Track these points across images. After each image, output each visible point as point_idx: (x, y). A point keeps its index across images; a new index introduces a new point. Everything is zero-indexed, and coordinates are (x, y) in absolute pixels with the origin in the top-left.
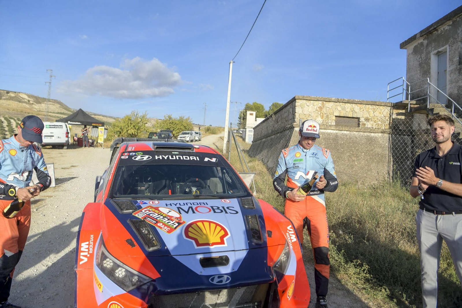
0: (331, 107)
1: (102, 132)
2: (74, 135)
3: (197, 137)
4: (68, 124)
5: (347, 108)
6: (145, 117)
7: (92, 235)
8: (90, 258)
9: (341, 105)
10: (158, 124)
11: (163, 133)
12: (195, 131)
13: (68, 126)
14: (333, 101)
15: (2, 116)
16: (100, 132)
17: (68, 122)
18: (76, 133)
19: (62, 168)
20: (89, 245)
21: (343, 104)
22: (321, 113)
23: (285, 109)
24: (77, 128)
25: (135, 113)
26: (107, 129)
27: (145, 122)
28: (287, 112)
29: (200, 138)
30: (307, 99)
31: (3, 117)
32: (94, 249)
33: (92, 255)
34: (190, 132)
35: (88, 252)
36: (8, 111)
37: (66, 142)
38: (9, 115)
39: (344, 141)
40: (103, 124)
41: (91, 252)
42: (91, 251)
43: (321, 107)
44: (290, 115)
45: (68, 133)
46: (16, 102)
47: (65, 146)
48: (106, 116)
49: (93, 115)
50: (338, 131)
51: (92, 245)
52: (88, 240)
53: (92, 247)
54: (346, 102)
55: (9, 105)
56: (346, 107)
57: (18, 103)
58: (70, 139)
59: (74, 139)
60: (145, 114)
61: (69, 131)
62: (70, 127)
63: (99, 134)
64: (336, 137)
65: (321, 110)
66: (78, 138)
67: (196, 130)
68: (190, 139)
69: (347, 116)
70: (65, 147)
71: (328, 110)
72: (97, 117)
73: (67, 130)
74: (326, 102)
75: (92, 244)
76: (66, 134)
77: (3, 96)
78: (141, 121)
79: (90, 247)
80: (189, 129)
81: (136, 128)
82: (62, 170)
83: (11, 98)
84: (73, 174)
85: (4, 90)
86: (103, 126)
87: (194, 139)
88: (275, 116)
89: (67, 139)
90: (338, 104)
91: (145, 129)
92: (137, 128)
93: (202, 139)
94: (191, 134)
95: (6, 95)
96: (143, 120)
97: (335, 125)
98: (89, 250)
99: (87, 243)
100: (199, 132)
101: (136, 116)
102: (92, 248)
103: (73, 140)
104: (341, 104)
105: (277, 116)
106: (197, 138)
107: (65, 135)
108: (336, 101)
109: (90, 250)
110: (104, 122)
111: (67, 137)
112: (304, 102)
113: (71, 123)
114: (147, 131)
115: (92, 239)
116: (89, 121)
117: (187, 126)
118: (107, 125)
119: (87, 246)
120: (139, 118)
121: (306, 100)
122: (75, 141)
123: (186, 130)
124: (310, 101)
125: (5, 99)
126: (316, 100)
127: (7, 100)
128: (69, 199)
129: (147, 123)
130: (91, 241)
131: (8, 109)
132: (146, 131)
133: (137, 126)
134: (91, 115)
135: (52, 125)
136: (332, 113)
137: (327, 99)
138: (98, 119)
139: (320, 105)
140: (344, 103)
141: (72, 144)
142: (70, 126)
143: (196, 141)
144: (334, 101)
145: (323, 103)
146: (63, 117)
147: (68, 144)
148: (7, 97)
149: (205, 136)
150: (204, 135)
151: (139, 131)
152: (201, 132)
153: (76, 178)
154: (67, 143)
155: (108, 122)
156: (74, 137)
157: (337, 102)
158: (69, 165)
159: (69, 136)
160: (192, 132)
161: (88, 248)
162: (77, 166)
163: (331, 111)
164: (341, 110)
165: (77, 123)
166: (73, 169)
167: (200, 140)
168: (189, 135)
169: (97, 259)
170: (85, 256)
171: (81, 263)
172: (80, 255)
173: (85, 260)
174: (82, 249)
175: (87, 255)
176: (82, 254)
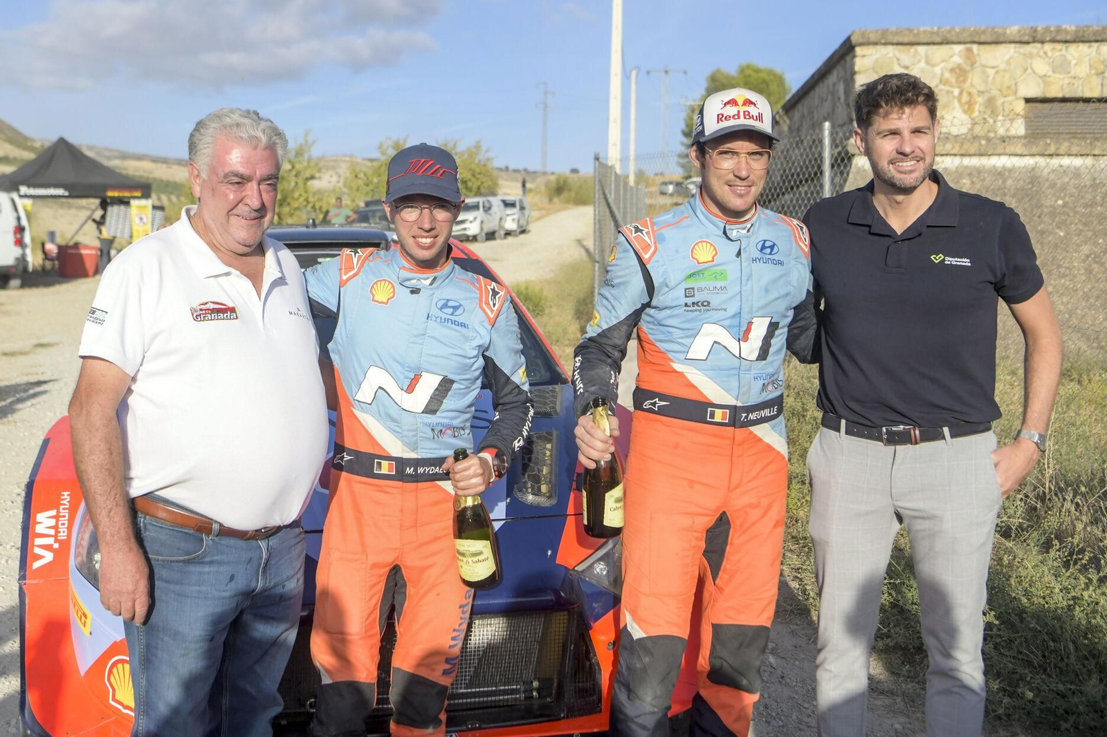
0: (1003, 66)
1: (145, 220)
2: (45, 237)
3: (509, 219)
4: (21, 196)
5: (1074, 62)
6: (306, 156)
7: (66, 493)
8: (61, 552)
9: (1050, 54)
10: (357, 176)
11: (374, 211)
12: (500, 197)
13: (20, 203)
14: (1011, 38)
16: (137, 220)
17: (18, 190)
18: (52, 229)
19: (5, 354)
20: (57, 517)
21: (1059, 46)
22: (961, 93)
23: (821, 85)
24: (55, 209)
26: (161, 208)
27: (308, 174)
28: (830, 97)
29: (523, 222)
30: (901, 39)
32: (70, 528)
33: (65, 545)
34: (480, 200)
35: (56, 536)
37: (18, 265)
39: (1067, 199)
41: (63, 535)
42: (62, 534)
43: (959, 67)
44: (840, 108)
45: (20, 230)
47: (15, 276)
48: (165, 161)
49: (116, 158)
50: (1039, 159)
51: (67, 518)
52: (56, 505)
53: (66, 522)
54: (1069, 38)
56: (1069, 57)
58: (29, 251)
59: (44, 252)
60: (303, 141)
61: (24, 222)
62: (29, 208)
63: (135, 228)
64: (1032, 183)
65: (964, 81)
66: (60, 248)
67: (511, 190)
68: (482, 229)
69: (1079, 94)
70: (15, 283)
71: (991, 78)
72: (125, 167)
73: (19, 219)
74: (982, 47)
75: (64, 516)
76: (15, 233)
79: (60, 523)
80: (483, 190)
82: (5, 358)
84: (41, 370)
86: (146, 195)
87: (501, 227)
88: (791, 119)
89: (17, 251)
90: (1035, 51)
91: (307, 200)
93: (531, 227)
94: (487, 209)
96: (297, 166)
97: (1025, 137)
98: (57, 532)
99: (53, 512)
100: (521, 201)
102: (66, 526)
103: (40, 256)
104: (1048, 47)
105: (797, 114)
106: (510, 225)
107: (10, 238)
108: (1026, 38)
109: (60, 532)
110: (150, 181)
111: (19, 242)
112: (890, 55)
113: (32, 191)
114: (317, 207)
115: (64, 502)
116: (96, 179)
117: (473, 179)
118: (172, 193)
119: (52, 522)
121: (898, 44)
122: (49, 260)
123: (468, 193)
124: (913, 49)
126: (938, 40)
129: (312, 177)
130: (64, 509)
132: (314, 207)
134: (109, 158)
136: (1009, 87)
137: (984, 32)
138: (137, 174)
139: (957, 60)
140: (1059, 42)
141: (39, 269)
142: (28, 202)
143: (508, 234)
144: (1017, 39)
145: (970, 50)
147: (25, 270)
149: (547, 215)
150: (543, 212)
153: (51, 383)
154: (21, 267)
155: (175, 183)
156: (43, 245)
157: (1028, 43)
158: (28, 344)
159: (27, 238)
160: (489, 201)
161: (56, 527)
162: (57, 344)
163: (1007, 82)
164: (1050, 73)
165: (52, 191)
166: (42, 356)
167: (523, 232)
168: (479, 214)
169: (77, 555)
170: (48, 547)
171: (36, 565)
172: (33, 546)
173: (49, 557)
174: (39, 529)
175: (52, 545)
176: (38, 541)
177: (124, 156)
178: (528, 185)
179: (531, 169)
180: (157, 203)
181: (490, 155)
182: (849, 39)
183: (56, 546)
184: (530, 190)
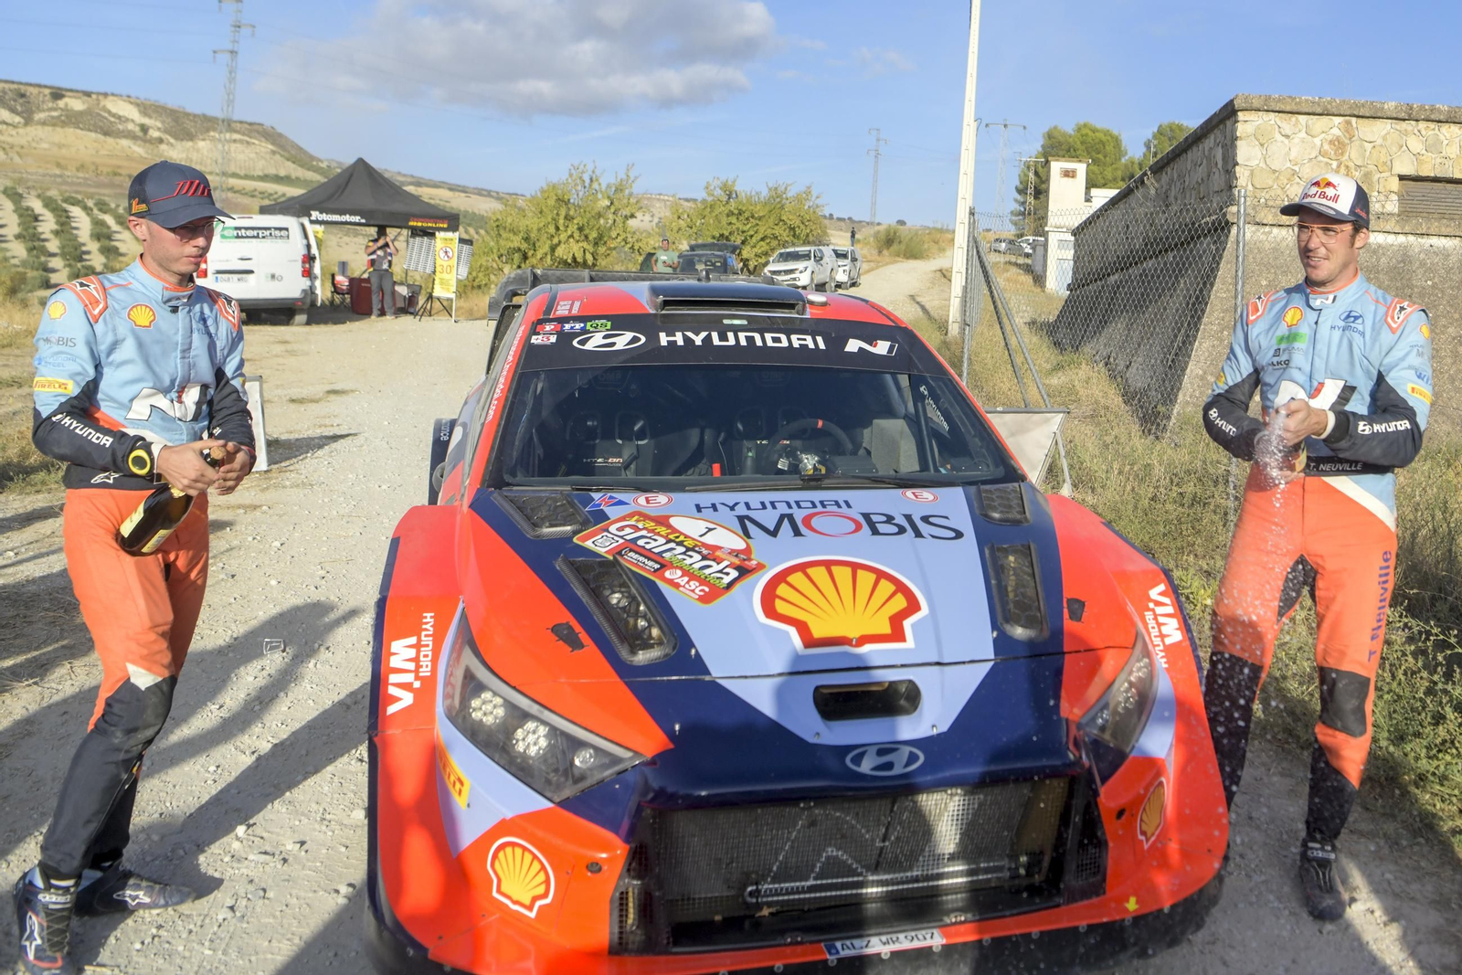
0: (1379, 142)
1: (450, 254)
2: (336, 269)
3: (841, 270)
4: (312, 222)
5: (1445, 142)
6: (627, 192)
7: (428, 615)
8: (425, 692)
9: (1423, 132)
10: (679, 217)
11: (700, 256)
12: (832, 247)
13: (310, 228)
14: (1389, 114)
15: (33, 193)
16: (442, 254)
17: (310, 215)
18: (344, 259)
19: (293, 401)
20: (418, 646)
21: (1432, 125)
22: (1339, 166)
23: (1195, 149)
24: (346, 239)
25: (583, 172)
26: (469, 242)
27: (627, 212)
28: (1205, 161)
29: (854, 274)
30: (1283, 107)
31: (39, 196)
32: (435, 661)
33: (429, 683)
34: (812, 249)
35: (416, 671)
36: (58, 172)
37: (304, 297)
38: (64, 188)
39: (1436, 280)
40: (452, 221)
41: (425, 671)
42: (424, 669)
43: (1338, 139)
44: (1217, 173)
45: (309, 259)
46: (93, 135)
47: (301, 311)
48: (464, 190)
49: (411, 184)
50: (1411, 238)
51: (431, 647)
52: (415, 630)
53: (430, 653)
54: (1442, 118)
55: (60, 146)
56: (1442, 137)
57: (101, 137)
58: (318, 283)
59: (334, 284)
60: (625, 177)
61: (314, 251)
62: (320, 235)
63: (439, 262)
64: (1403, 261)
65: (1342, 154)
66: (352, 280)
67: (841, 241)
68: (812, 279)
69: (1449, 175)
70: (301, 318)
71: (1368, 153)
72: (426, 193)
73: (309, 246)
74: (1360, 120)
75: (427, 646)
76: (304, 262)
77: (40, 110)
78: (609, 207)
79: (422, 654)
80: (811, 239)
81: (591, 238)
82: (293, 406)
83: (71, 119)
84: (336, 422)
85: (39, 86)
86: (453, 227)
87: (832, 278)
88: (1158, 181)
89: (306, 283)
90: (1410, 128)
91: (625, 240)
92: (593, 235)
93: (862, 280)
94: (819, 259)
95: (50, 105)
96: (616, 202)
97: (1399, 215)
98: (418, 666)
99: (413, 640)
100: (853, 252)
101: (590, 185)
102: (430, 658)
103: (329, 288)
104: (1422, 125)
105: (1165, 178)
106: (841, 277)
107: (298, 268)
108: (1403, 115)
109: (422, 666)
110: (454, 212)
111: (308, 273)
112: (1272, 122)
113: (324, 217)
114: (636, 248)
115: (428, 626)
116: (398, 207)
117: (802, 227)
118: (469, 225)
119: (412, 653)
120: (600, 196)
121: (1279, 112)
122: (338, 293)
123: (795, 241)
124: (1294, 118)
125: (44, 123)
126: (1319, 110)
127: (54, 125)
128: (326, 514)
129: (632, 216)
130: (426, 636)
131: (58, 165)
132: (632, 248)
133: (591, 229)
134: (403, 183)
135: (246, 229)
136: (1385, 163)
137: (1363, 106)
138: (432, 202)
139: (1336, 131)
140: (1433, 121)
141: (327, 303)
142: (320, 228)
143: (839, 286)
144: (1395, 116)
145: (1349, 123)
146: (284, 195)
147: (313, 304)
148: (55, 114)
149: (877, 268)
150: (872, 264)
151: (602, 250)
152: (860, 251)
153: (350, 438)
154: (308, 301)
155: (474, 214)
156: (333, 276)
157: (1404, 120)
158: (319, 390)
159: (317, 270)
160: (820, 250)
161: (416, 660)
162: (352, 391)
163: (1383, 158)
164: (1424, 152)
165: (347, 218)
166: (336, 404)
167: (853, 285)
168: (811, 264)
169: (447, 696)
170: (406, 686)
171: (392, 709)
172: (387, 684)
173: (407, 699)
174: (395, 662)
175: (411, 684)
176: (393, 678)
177: (419, 184)
178: (857, 236)
179: (856, 218)
180: (466, 237)
181: (818, 202)
182: (1232, 101)
183: (417, 684)
184: (859, 241)
